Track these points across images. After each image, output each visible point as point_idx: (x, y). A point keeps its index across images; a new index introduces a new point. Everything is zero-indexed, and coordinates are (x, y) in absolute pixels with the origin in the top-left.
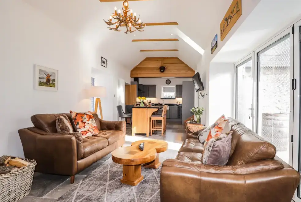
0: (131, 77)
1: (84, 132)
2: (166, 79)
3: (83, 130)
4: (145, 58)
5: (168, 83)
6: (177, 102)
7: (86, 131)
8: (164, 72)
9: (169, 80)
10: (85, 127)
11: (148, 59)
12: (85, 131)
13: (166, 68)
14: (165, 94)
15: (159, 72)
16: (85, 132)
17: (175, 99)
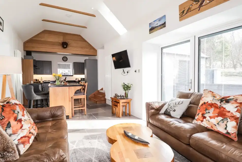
0: (24, 50)
1: (24, 139)
2: (63, 56)
3: (22, 135)
4: (43, 30)
5: (65, 60)
6: (76, 79)
7: (28, 135)
8: (67, 49)
9: (66, 57)
10: (23, 128)
11: (45, 32)
12: (25, 137)
13: (69, 44)
14: (61, 72)
15: (60, 47)
16: (27, 139)
17: (72, 76)
